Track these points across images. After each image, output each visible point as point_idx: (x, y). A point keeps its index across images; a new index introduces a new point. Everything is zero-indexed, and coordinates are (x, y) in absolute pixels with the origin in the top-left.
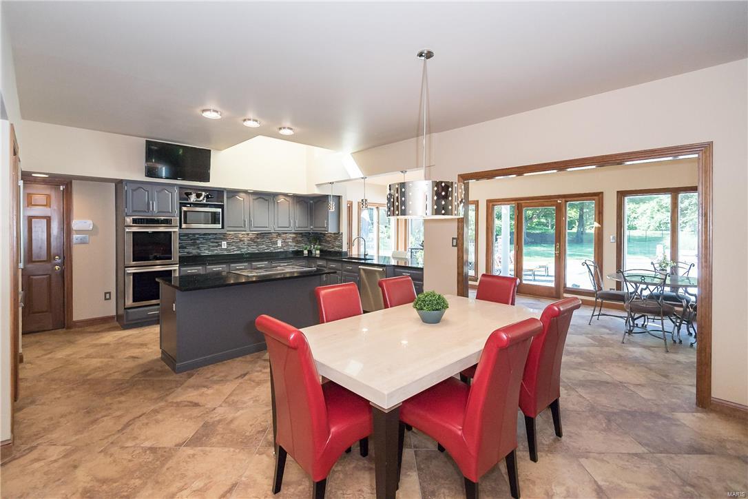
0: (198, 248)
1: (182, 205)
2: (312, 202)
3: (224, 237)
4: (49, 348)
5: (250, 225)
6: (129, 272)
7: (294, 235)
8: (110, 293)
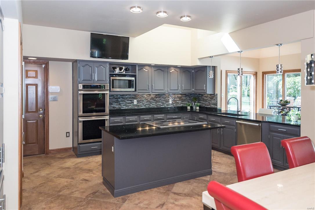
0: (120, 104)
1: (111, 75)
2: (193, 71)
3: (135, 97)
4: (37, 167)
5: (152, 88)
6: (81, 120)
7: (180, 96)
8: (69, 133)
